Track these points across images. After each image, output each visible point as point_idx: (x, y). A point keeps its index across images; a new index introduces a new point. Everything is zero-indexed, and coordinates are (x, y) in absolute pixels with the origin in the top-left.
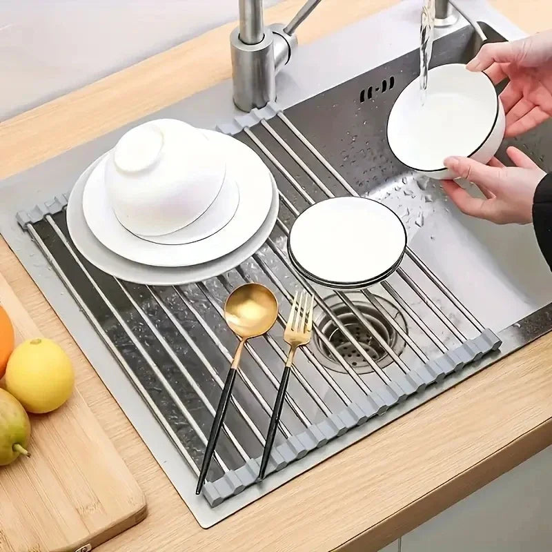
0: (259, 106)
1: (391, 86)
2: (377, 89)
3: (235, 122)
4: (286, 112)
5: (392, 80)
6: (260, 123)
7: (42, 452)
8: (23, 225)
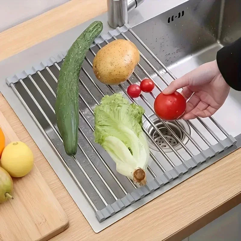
0: (120, 26)
1: (183, 15)
2: (176, 17)
3: (109, 34)
4: (133, 28)
5: (183, 12)
6: (121, 34)
7: (19, 196)
8: (9, 84)
